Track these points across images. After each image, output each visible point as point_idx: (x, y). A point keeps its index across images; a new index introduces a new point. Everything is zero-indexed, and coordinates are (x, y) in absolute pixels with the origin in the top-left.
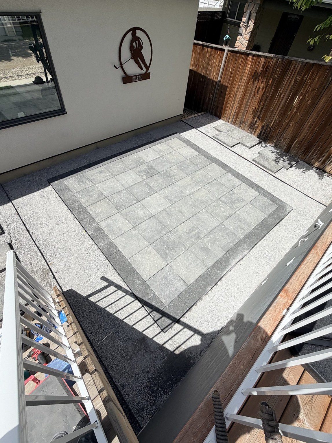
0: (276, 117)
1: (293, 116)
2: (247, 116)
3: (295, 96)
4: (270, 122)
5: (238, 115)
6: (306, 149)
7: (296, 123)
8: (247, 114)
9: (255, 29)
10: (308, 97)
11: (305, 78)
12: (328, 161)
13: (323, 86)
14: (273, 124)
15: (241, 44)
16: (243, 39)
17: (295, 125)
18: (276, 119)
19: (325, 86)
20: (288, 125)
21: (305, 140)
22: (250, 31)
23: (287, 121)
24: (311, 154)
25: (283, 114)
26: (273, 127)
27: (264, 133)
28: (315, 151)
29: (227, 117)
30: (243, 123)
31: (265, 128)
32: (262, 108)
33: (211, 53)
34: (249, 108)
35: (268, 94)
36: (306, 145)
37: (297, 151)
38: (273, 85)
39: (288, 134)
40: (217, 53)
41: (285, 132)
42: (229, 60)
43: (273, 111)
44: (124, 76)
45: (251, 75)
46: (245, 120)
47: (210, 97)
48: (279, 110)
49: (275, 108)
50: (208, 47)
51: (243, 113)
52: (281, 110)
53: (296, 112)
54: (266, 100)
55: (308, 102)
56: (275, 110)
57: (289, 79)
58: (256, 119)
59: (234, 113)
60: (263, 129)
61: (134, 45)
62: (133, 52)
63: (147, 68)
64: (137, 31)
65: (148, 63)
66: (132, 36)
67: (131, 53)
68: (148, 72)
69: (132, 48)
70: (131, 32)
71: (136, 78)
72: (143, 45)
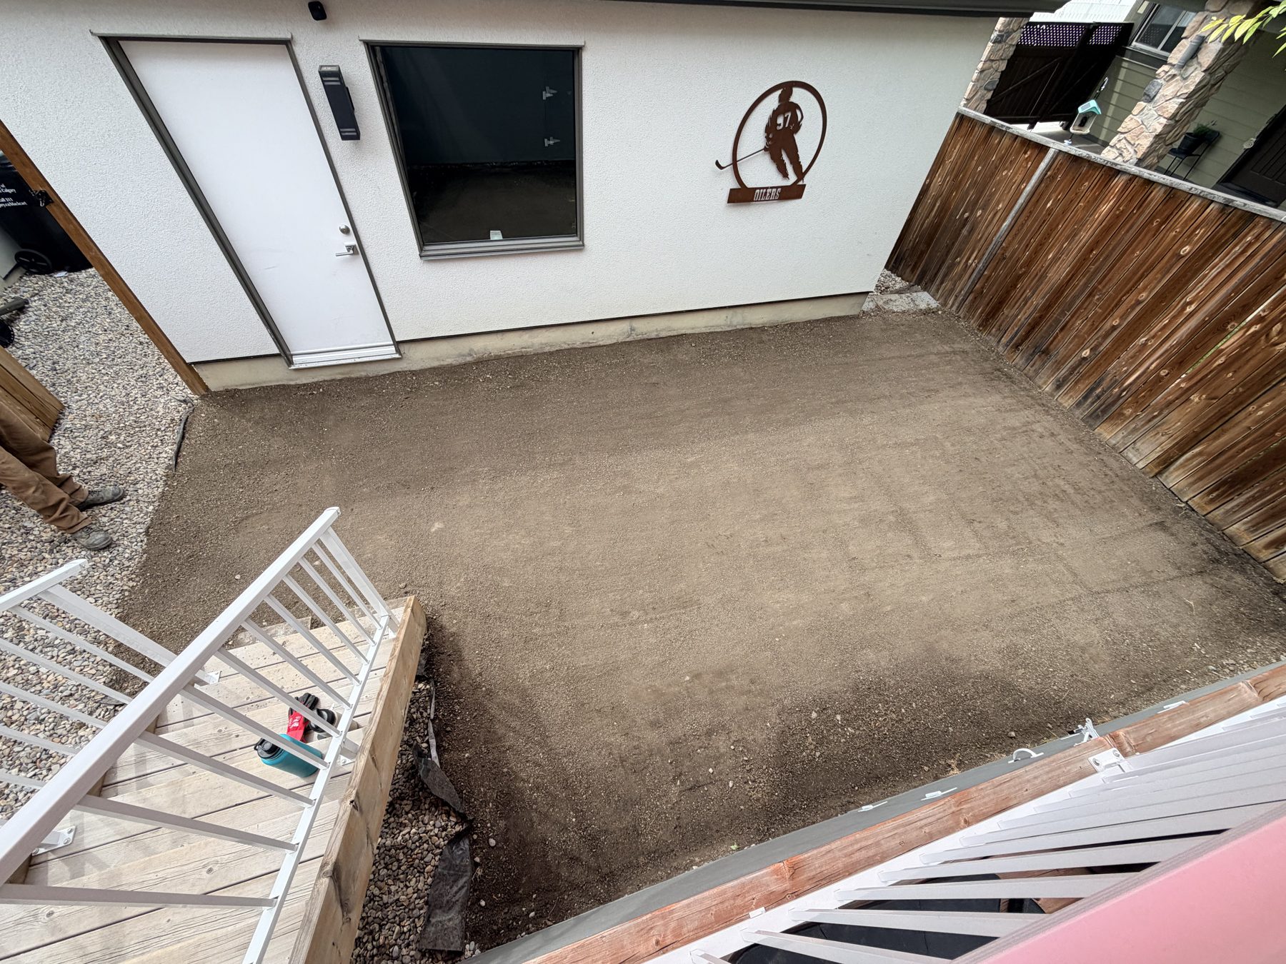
0: (1152, 363)
1: (1207, 375)
2: (1060, 336)
3: (1232, 321)
4: (1126, 371)
5: (1033, 328)
6: (1223, 483)
7: (1215, 398)
8: (1062, 333)
9: (1205, 86)
14: (1135, 380)
15: (1143, 124)
16: (1153, 112)
17: (1208, 405)
18: (1148, 368)
20: (1184, 398)
21: (1232, 457)
22: (1185, 91)
23: (1182, 386)
24: (1237, 505)
25: (1180, 360)
26: (1134, 388)
27: (1099, 397)
28: (1254, 499)
29: (1000, 325)
30: (1043, 352)
31: (1105, 384)
32: (1114, 328)
33: (1007, 150)
34: (1072, 317)
35: (1144, 294)
36: (1225, 473)
37: (1191, 480)
38: (1168, 272)
39: (1177, 423)
40: (1025, 153)
41: (1166, 412)
42: (1053, 177)
43: (1145, 345)
44: (735, 185)
45: (1107, 229)
46: (1052, 347)
47: (970, 262)
48: (1166, 346)
49: (1153, 337)
50: (1003, 133)
51: (1051, 325)
52: (1172, 347)
53: (1225, 367)
54: (1133, 308)
55: (1278, 348)
56: (1153, 343)
57: (1227, 266)
58: (1086, 353)
59: (1023, 320)
60: (1098, 384)
61: (780, 120)
62: (771, 136)
63: (801, 174)
64: (796, 90)
65: (805, 162)
66: (780, 101)
67: (767, 137)
68: (801, 183)
69: (771, 128)
70: (779, 92)
71: (766, 193)
72: (802, 122)
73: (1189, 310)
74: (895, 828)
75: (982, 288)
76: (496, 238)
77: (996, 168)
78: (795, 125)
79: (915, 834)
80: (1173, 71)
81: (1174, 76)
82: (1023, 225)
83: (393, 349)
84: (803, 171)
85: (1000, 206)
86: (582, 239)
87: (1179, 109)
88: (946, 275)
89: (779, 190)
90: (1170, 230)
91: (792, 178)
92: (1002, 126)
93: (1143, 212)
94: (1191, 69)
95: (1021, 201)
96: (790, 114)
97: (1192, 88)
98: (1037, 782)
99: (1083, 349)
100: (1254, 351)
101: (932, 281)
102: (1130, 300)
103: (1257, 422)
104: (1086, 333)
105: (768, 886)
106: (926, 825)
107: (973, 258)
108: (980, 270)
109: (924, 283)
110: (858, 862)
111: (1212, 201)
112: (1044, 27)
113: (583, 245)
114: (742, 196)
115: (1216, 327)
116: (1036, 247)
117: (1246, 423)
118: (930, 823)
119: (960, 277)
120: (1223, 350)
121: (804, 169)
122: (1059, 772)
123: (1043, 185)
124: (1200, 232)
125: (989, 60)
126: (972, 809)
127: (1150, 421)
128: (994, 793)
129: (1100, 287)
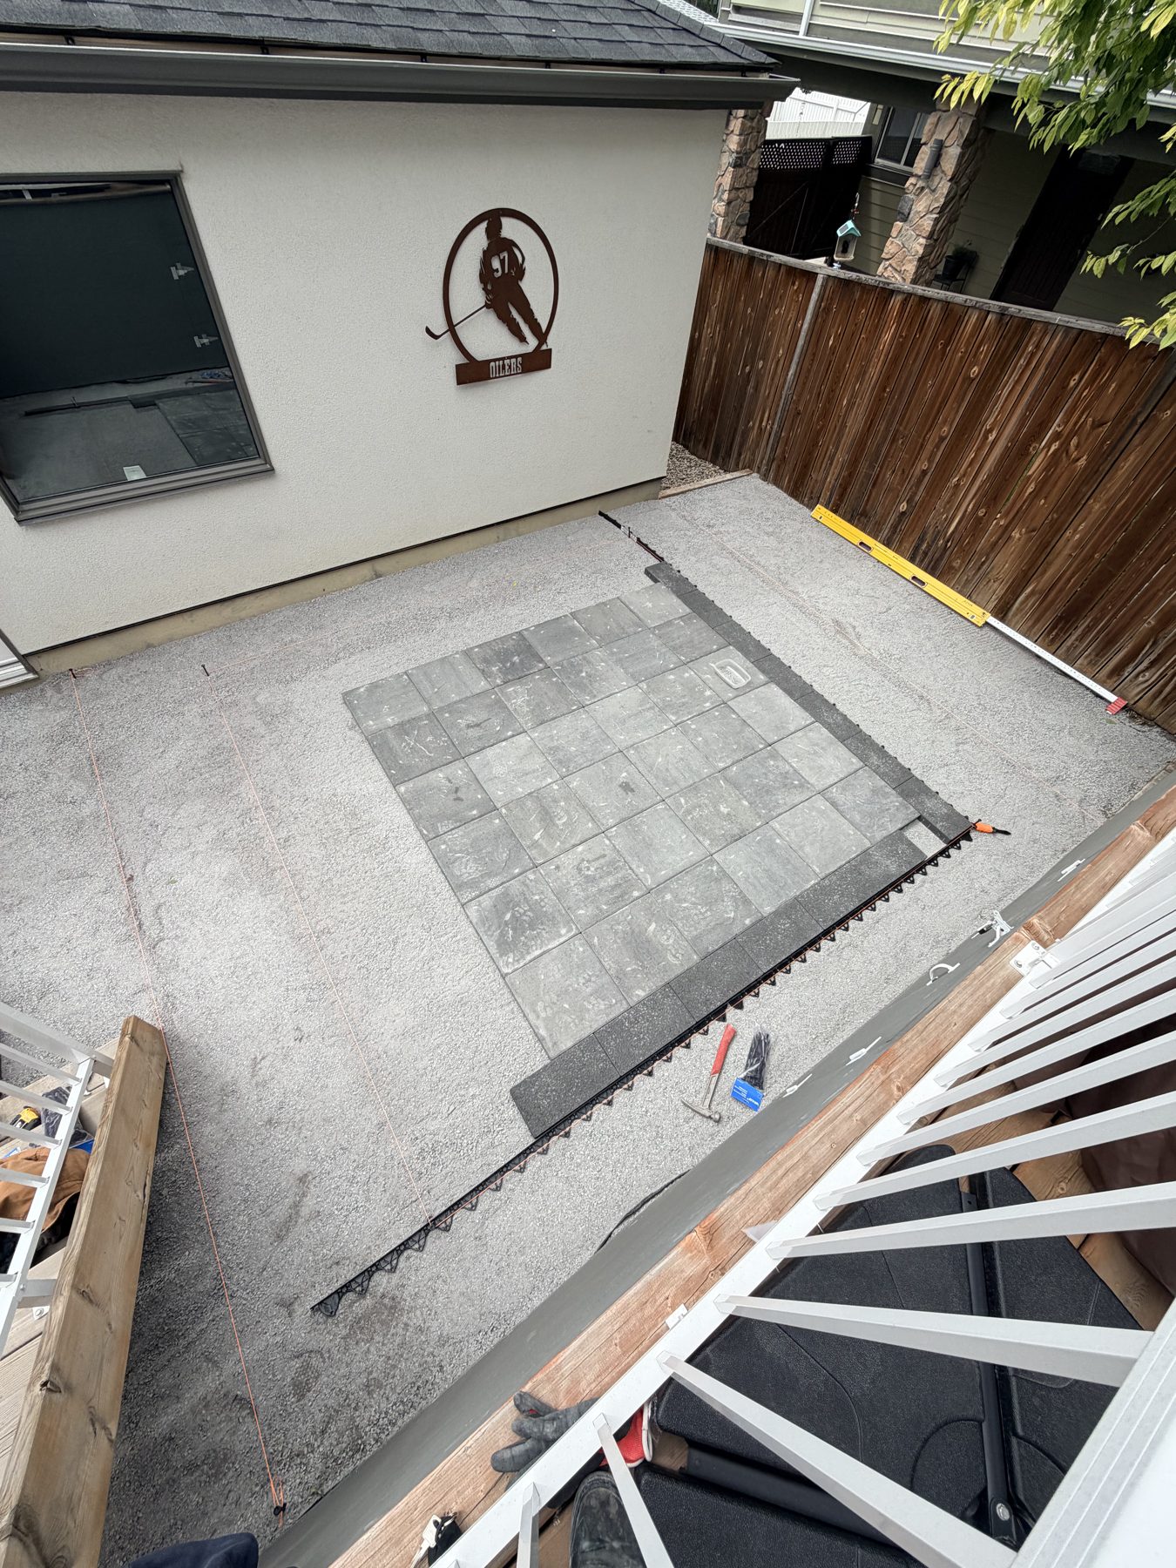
0: (968, 505)
1: (1022, 507)
2: (874, 493)
3: (1033, 442)
4: (946, 519)
5: (845, 489)
6: (1060, 619)
7: (1033, 531)
8: (876, 490)
10: (1077, 447)
11: (1072, 383)
12: (1129, 669)
13: (1132, 413)
14: (956, 527)
16: (910, 232)
17: (1030, 539)
18: (966, 511)
19: (1139, 413)
20: (1006, 536)
21: (1061, 591)
22: (937, 205)
23: (1002, 523)
24: (1076, 640)
25: (993, 496)
26: (957, 536)
27: (926, 554)
28: (1089, 629)
29: (812, 493)
30: (862, 515)
31: (929, 537)
32: (924, 473)
33: (773, 286)
34: (881, 468)
35: (946, 429)
36: (1059, 608)
37: (1030, 623)
38: (963, 400)
39: (1005, 564)
40: (793, 284)
41: (992, 556)
42: (827, 310)
43: (957, 486)
44: (462, 360)
45: (895, 360)
46: (868, 507)
47: (764, 424)
48: (978, 483)
49: (964, 475)
50: (765, 263)
51: (862, 483)
52: (984, 482)
53: (1036, 495)
54: (937, 447)
55: (1079, 463)
56: (966, 482)
57: (1017, 382)
58: (903, 507)
59: (833, 481)
60: (922, 540)
61: (496, 264)
62: (489, 287)
63: (542, 336)
64: (506, 221)
65: (543, 320)
66: (488, 238)
67: (485, 289)
68: (544, 347)
69: (486, 275)
70: (484, 225)
71: (504, 365)
72: (525, 265)
73: (991, 438)
74: (821, 1129)
75: (784, 452)
76: (135, 478)
77: (767, 307)
78: (517, 270)
79: (845, 1127)
80: (920, 184)
81: (922, 189)
82: (809, 371)
83: (20, 668)
84: (544, 330)
85: (781, 352)
86: (267, 460)
87: (935, 225)
88: (741, 445)
89: (519, 359)
90: (955, 351)
91: (533, 343)
92: (762, 254)
93: (925, 336)
94: (937, 180)
95: (801, 342)
96: (505, 254)
97: (942, 200)
98: (964, 1009)
99: (900, 503)
100: (1058, 470)
101: (728, 454)
102: (933, 438)
103: (1076, 548)
104: (898, 484)
105: (682, 1271)
106: (856, 1111)
107: (765, 419)
108: (777, 432)
109: (720, 459)
110: (787, 1192)
111: (989, 312)
112: (783, 145)
113: (272, 469)
114: (472, 372)
115: (1019, 453)
116: (829, 394)
117: (1066, 552)
118: (860, 1107)
119: (757, 445)
120: (1031, 476)
121: (544, 328)
122: (982, 990)
123: (819, 320)
124: (984, 348)
125: (733, 189)
126: (902, 1070)
127: (979, 569)
128: (922, 1041)
129: (901, 428)
